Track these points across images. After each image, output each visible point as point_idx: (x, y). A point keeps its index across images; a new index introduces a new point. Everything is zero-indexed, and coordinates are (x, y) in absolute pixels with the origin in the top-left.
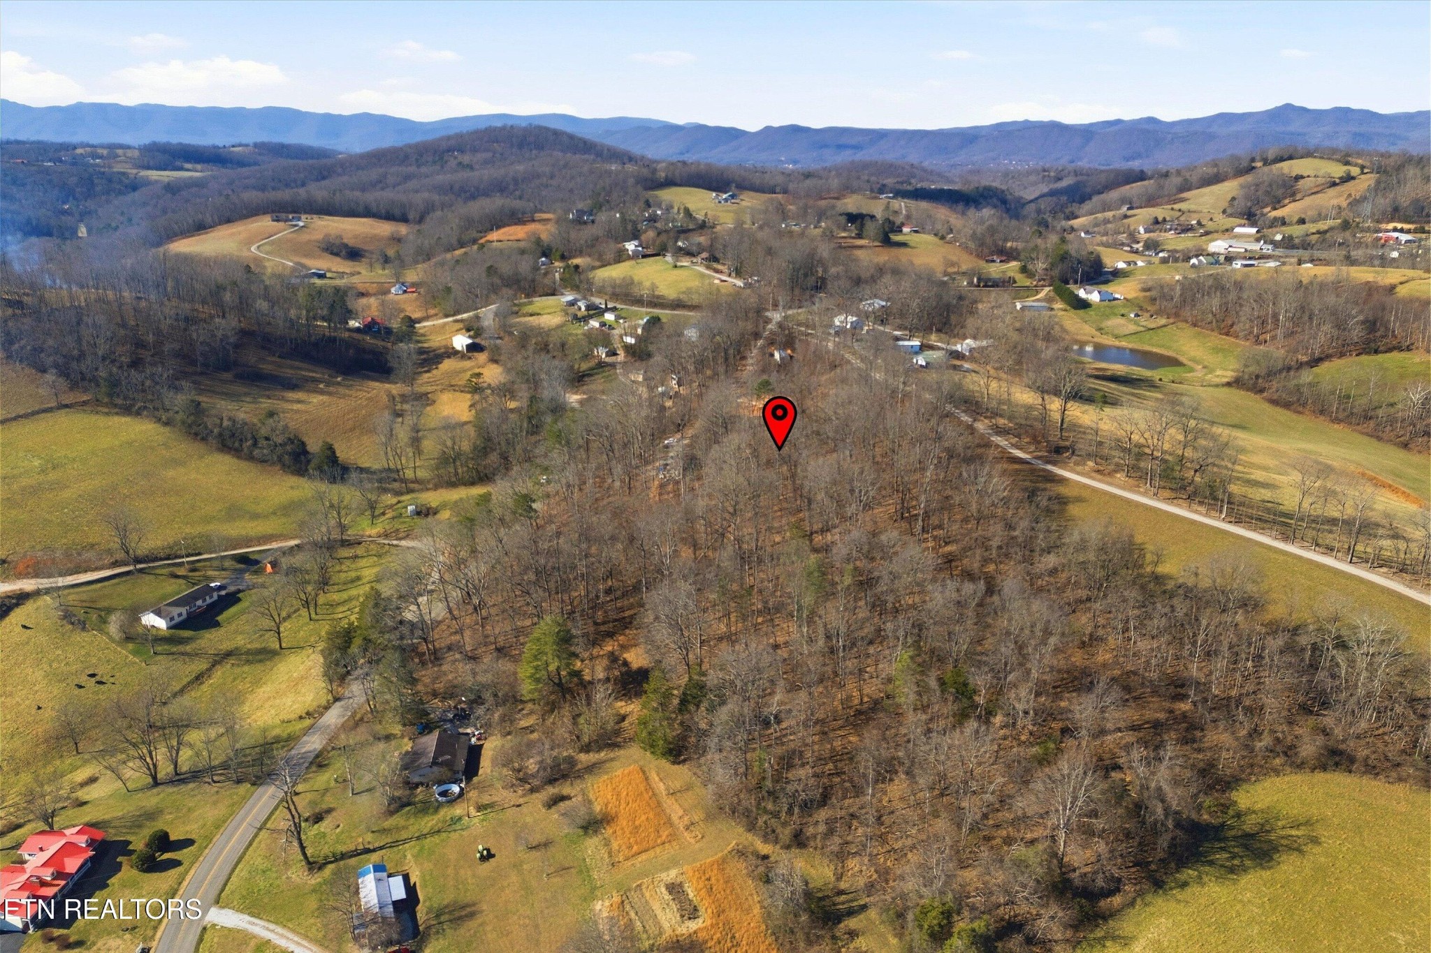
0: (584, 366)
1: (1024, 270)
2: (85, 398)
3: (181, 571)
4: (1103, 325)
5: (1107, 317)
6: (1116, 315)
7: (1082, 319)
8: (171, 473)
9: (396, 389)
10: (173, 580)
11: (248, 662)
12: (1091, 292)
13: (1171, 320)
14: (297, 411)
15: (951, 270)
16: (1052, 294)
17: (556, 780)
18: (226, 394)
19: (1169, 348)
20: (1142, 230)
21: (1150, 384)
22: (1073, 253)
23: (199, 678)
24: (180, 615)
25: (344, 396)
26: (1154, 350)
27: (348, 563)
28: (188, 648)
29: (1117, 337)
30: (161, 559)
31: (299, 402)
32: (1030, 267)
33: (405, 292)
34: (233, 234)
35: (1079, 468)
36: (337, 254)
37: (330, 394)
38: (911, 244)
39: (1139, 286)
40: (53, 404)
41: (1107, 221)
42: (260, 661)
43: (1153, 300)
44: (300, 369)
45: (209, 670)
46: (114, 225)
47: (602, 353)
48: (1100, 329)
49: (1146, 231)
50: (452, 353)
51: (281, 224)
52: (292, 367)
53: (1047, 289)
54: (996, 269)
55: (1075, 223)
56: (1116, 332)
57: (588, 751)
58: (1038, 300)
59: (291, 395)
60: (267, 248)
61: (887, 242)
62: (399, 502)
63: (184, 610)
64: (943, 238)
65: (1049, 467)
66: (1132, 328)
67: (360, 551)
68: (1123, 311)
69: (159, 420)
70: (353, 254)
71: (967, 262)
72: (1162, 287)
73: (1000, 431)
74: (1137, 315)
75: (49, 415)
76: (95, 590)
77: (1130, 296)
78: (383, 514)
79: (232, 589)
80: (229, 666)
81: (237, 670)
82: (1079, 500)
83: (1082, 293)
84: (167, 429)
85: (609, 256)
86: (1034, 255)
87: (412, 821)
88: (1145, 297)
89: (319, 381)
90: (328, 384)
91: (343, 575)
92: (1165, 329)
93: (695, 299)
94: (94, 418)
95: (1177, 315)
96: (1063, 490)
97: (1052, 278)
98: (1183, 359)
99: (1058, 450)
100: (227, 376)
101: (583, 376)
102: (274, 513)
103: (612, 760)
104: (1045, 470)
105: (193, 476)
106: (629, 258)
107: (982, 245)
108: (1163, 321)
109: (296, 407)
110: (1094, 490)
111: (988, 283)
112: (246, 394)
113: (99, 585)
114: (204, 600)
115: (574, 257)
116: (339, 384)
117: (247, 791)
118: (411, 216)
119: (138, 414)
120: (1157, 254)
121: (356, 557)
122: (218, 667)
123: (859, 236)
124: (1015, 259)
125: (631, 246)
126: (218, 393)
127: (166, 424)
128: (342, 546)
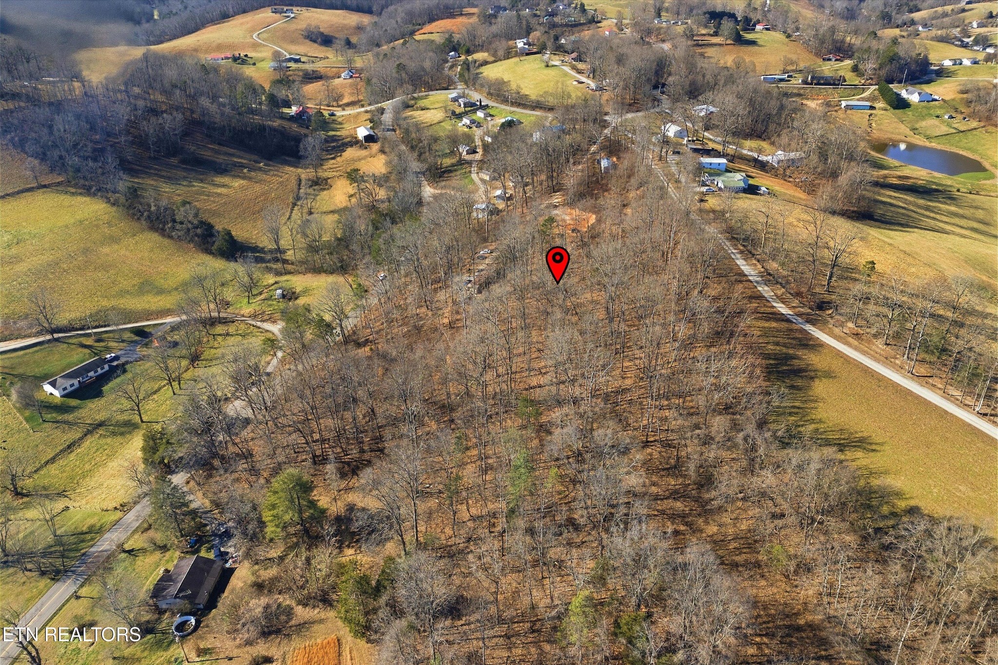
0: (447, 162)
1: (855, 69)
2: (60, 179)
3: (89, 342)
4: (917, 126)
5: (923, 118)
6: (932, 115)
7: (899, 118)
8: (106, 250)
9: (305, 174)
10: (80, 350)
11: (114, 434)
12: (912, 93)
13: (982, 124)
14: (219, 195)
15: (789, 68)
16: (876, 92)
17: (270, 633)
18: (169, 178)
19: (974, 151)
20: (975, 25)
21: (947, 195)
22: (902, 54)
23: (70, 447)
24: (72, 385)
25: (259, 182)
26: (961, 153)
27: (220, 339)
28: (69, 417)
29: (928, 138)
30: (77, 330)
31: (224, 186)
32: (861, 67)
33: (351, 77)
34: (242, 24)
35: (837, 331)
36: (315, 41)
37: (250, 179)
38: (760, 42)
39: (959, 88)
40: (35, 185)
41: (945, 15)
42: (122, 434)
43: (969, 103)
44: (233, 155)
45: (81, 439)
46: (174, 11)
47: (463, 150)
48: (914, 129)
49: (980, 25)
50: (354, 142)
51: (278, 15)
52: (226, 154)
53: (873, 87)
54: (828, 69)
55: (916, 16)
56: (928, 133)
57: (305, 605)
58: (863, 99)
59: (219, 180)
60: (265, 36)
61: (739, 40)
62: (276, 283)
63: (76, 382)
64: (789, 36)
65: (808, 327)
66: (944, 129)
67: (232, 329)
68: (939, 112)
69: (108, 201)
70: (326, 41)
71: (806, 60)
72: (979, 89)
73: (769, 278)
74: (951, 117)
75: (29, 194)
76: (18, 357)
77: (947, 98)
78: (261, 293)
79: (123, 360)
80: (97, 436)
81: (103, 441)
82: (829, 375)
83: (904, 94)
84: (115, 208)
85: (501, 53)
86: (865, 57)
87: (146, 653)
88: (962, 99)
89: (243, 166)
90: (251, 170)
91: (213, 351)
92: (974, 132)
93: (551, 101)
94: (62, 197)
95: (989, 119)
96: (813, 359)
97: (879, 77)
98: (986, 164)
99: (822, 306)
100: (174, 161)
101: (444, 172)
102: (176, 289)
103: (321, 621)
104: (803, 331)
105: (123, 252)
106: (517, 55)
107: (822, 42)
108: (974, 124)
109: (219, 190)
110: (847, 360)
111: (819, 81)
112: (185, 178)
113: (22, 353)
114: (96, 372)
115: (477, 51)
116: (260, 169)
117: (46, 586)
118: (374, 9)
119: (95, 195)
120: (984, 49)
121: (228, 334)
122: (89, 436)
123: (716, 34)
124: (850, 57)
125: (520, 44)
126: (162, 177)
127: (114, 204)
128: (220, 323)
